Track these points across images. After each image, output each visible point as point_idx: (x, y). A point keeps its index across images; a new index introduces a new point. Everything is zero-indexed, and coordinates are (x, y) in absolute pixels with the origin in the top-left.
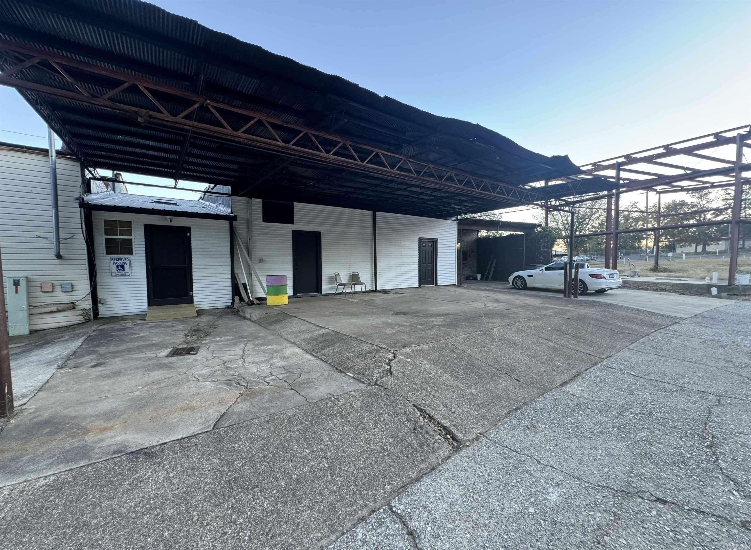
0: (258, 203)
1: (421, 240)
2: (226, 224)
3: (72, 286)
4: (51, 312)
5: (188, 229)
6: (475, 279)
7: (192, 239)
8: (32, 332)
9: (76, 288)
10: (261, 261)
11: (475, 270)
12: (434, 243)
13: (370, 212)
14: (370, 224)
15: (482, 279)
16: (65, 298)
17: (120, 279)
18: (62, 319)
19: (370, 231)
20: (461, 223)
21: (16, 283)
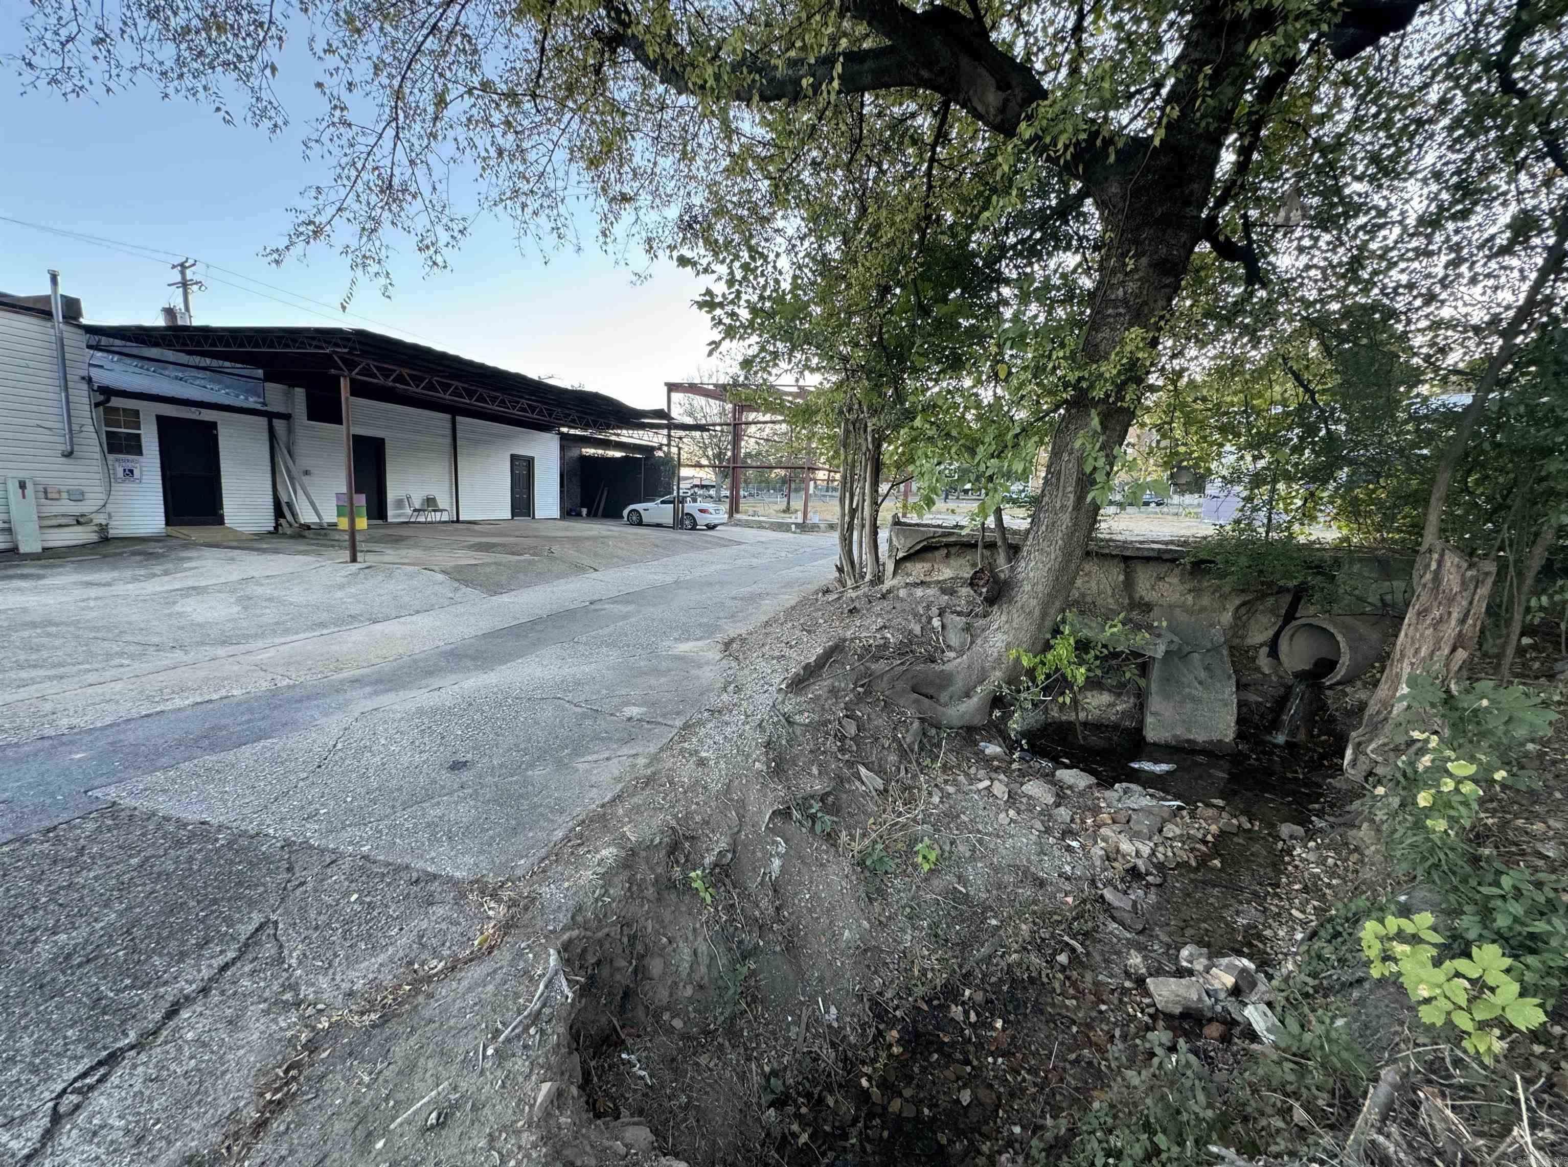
0: (300, 393)
1: (514, 458)
2: (263, 421)
3: (83, 493)
4: (60, 526)
5: (213, 425)
6: (579, 515)
7: (220, 438)
8: (44, 549)
9: (87, 496)
10: (307, 473)
11: (578, 501)
12: (529, 462)
13: (448, 416)
14: (448, 432)
15: (588, 515)
16: (76, 509)
17: (129, 486)
18: (72, 536)
19: (448, 441)
20: (564, 437)
21: (22, 485)
